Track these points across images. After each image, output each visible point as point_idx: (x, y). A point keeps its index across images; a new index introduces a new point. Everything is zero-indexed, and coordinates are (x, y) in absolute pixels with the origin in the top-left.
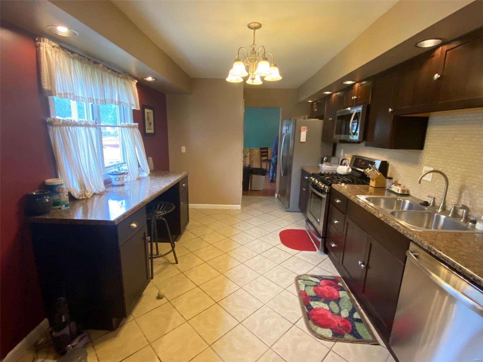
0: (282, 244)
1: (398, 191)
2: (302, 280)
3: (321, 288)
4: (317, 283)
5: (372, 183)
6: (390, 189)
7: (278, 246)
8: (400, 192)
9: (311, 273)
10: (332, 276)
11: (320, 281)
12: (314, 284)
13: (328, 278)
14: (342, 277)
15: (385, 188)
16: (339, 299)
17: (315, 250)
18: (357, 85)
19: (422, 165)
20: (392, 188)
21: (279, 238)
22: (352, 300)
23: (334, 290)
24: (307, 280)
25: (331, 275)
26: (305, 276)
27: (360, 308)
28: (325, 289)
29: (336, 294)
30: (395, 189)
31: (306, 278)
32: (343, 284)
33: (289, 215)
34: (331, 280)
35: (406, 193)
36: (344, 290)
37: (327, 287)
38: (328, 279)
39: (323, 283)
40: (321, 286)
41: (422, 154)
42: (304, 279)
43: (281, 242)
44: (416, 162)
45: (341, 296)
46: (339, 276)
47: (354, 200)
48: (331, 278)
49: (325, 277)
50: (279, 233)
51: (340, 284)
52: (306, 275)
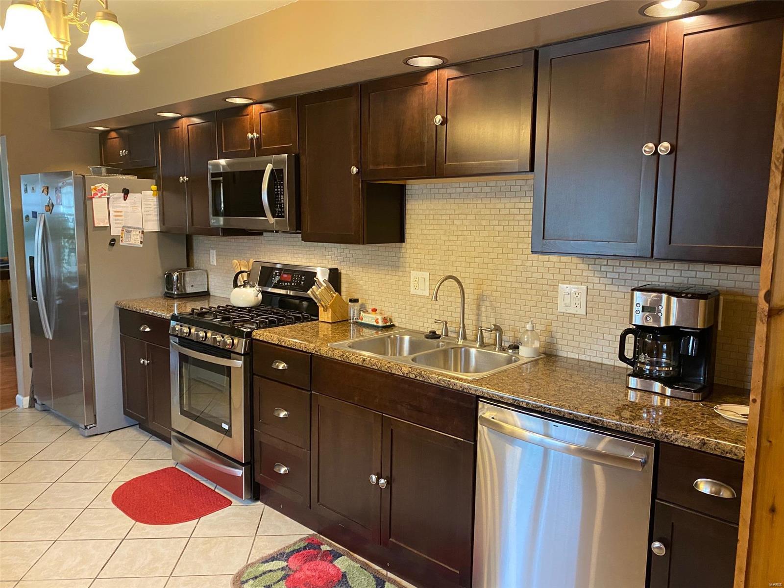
0: (139, 525)
1: (377, 323)
2: (251, 582)
3: (297, 575)
4: (283, 569)
5: (325, 316)
6: (360, 321)
7: (133, 534)
8: (380, 324)
9: (256, 556)
10: (301, 540)
11: (287, 561)
12: (280, 574)
13: (296, 547)
14: (319, 533)
15: (349, 321)
16: (344, 575)
17: (229, 503)
18: (256, 109)
19: (408, 269)
20: (362, 319)
21: (119, 512)
22: (365, 567)
23: (323, 565)
24: (261, 575)
25: (297, 538)
26: (250, 569)
27: (384, 572)
28: (308, 573)
29: (332, 572)
30: (369, 318)
31: (253, 571)
32: (330, 544)
33: (102, 444)
34: (305, 548)
35: (388, 324)
36: (341, 555)
37: (306, 566)
38: (298, 551)
39: (294, 563)
40: (295, 572)
41: (403, 250)
42: (252, 575)
43: (134, 522)
44: (396, 266)
45: (343, 570)
46: (312, 532)
47: (330, 354)
48: (302, 545)
49: (291, 549)
50: (110, 500)
51: (325, 548)
52: (247, 567)
